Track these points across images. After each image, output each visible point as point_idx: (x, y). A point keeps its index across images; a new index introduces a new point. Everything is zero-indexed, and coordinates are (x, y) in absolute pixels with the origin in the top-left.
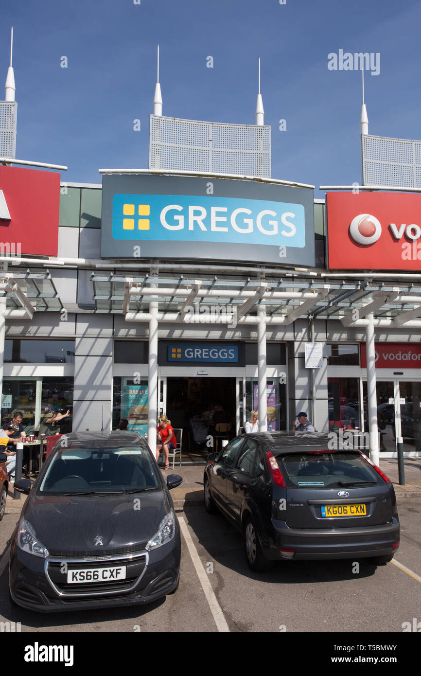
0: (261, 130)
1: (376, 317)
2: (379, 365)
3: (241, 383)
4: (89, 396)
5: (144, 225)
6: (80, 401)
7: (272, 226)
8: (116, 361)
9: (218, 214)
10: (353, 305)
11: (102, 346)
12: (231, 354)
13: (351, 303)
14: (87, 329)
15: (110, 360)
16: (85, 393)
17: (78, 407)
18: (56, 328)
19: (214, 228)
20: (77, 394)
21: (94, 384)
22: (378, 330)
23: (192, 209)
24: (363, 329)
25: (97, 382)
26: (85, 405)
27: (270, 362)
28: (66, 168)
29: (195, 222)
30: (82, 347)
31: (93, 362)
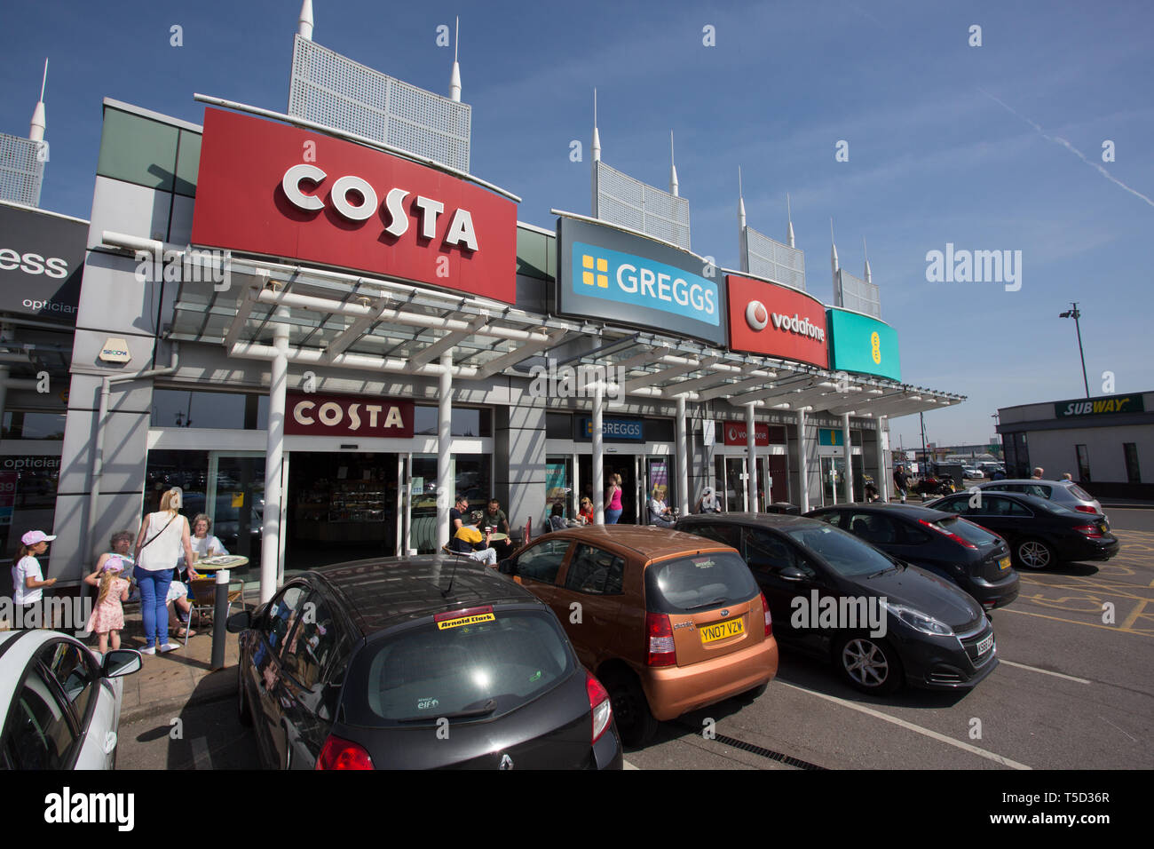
3: (640, 461)
4: (525, 479)
5: (603, 282)
6: (517, 483)
8: (548, 436)
9: (665, 282)
11: (536, 417)
12: (635, 430)
14: (521, 397)
15: (543, 433)
16: (520, 475)
17: (515, 490)
19: (662, 297)
20: (513, 475)
21: (530, 462)
25: (532, 461)
26: (522, 487)
28: (520, 199)
29: (646, 286)
30: (516, 418)
31: (528, 436)
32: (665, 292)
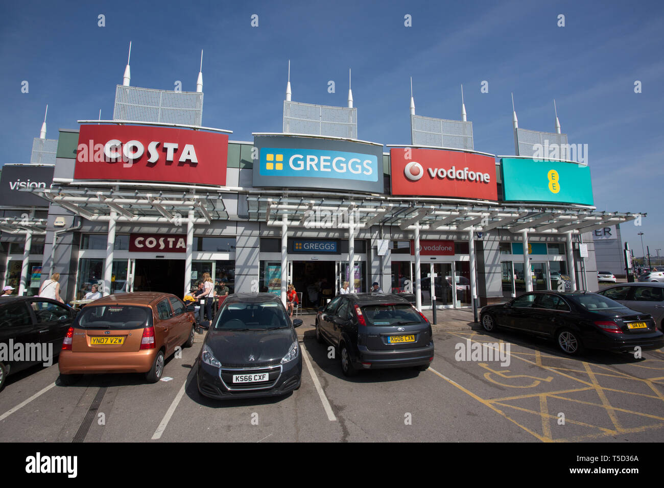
0: (351, 110)
1: (420, 224)
2: (422, 253)
3: (338, 264)
4: (245, 272)
5: (279, 167)
6: (239, 275)
7: (358, 168)
8: (262, 250)
9: (325, 161)
10: (407, 216)
11: (253, 241)
12: (332, 246)
13: (405, 215)
14: (243, 231)
15: (258, 250)
16: (242, 270)
17: (238, 278)
18: (224, 230)
19: (322, 169)
20: (237, 271)
21: (248, 264)
22: (422, 232)
23: (309, 157)
24: (413, 231)
25: (249, 264)
26: (242, 277)
27: (356, 252)
28: (232, 132)
29: (311, 166)
30: (240, 242)
31: (247, 251)
32: (325, 167)
